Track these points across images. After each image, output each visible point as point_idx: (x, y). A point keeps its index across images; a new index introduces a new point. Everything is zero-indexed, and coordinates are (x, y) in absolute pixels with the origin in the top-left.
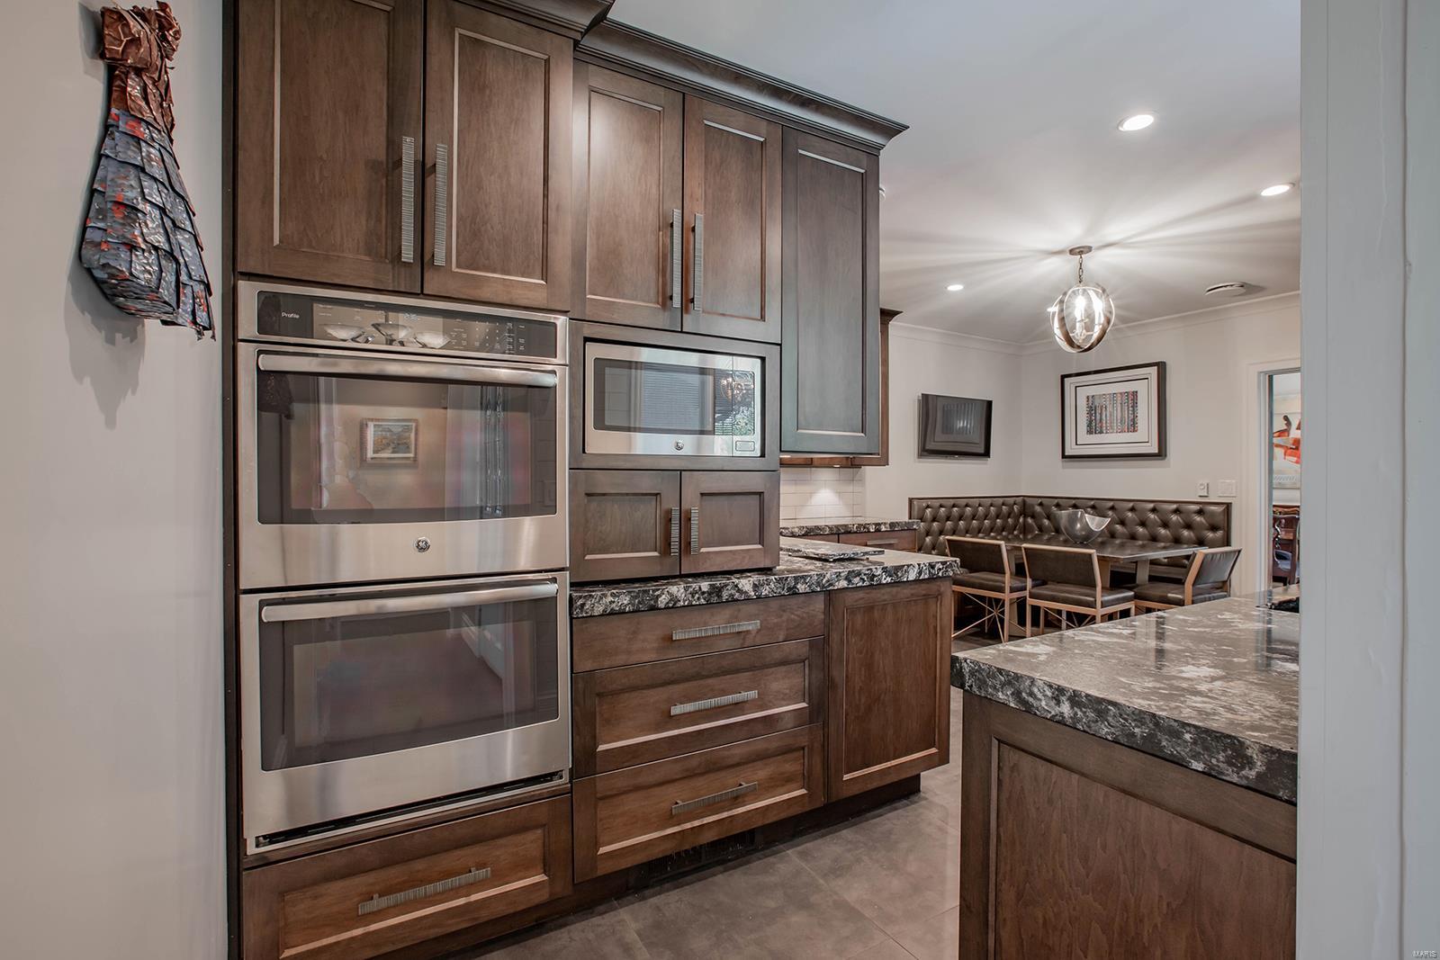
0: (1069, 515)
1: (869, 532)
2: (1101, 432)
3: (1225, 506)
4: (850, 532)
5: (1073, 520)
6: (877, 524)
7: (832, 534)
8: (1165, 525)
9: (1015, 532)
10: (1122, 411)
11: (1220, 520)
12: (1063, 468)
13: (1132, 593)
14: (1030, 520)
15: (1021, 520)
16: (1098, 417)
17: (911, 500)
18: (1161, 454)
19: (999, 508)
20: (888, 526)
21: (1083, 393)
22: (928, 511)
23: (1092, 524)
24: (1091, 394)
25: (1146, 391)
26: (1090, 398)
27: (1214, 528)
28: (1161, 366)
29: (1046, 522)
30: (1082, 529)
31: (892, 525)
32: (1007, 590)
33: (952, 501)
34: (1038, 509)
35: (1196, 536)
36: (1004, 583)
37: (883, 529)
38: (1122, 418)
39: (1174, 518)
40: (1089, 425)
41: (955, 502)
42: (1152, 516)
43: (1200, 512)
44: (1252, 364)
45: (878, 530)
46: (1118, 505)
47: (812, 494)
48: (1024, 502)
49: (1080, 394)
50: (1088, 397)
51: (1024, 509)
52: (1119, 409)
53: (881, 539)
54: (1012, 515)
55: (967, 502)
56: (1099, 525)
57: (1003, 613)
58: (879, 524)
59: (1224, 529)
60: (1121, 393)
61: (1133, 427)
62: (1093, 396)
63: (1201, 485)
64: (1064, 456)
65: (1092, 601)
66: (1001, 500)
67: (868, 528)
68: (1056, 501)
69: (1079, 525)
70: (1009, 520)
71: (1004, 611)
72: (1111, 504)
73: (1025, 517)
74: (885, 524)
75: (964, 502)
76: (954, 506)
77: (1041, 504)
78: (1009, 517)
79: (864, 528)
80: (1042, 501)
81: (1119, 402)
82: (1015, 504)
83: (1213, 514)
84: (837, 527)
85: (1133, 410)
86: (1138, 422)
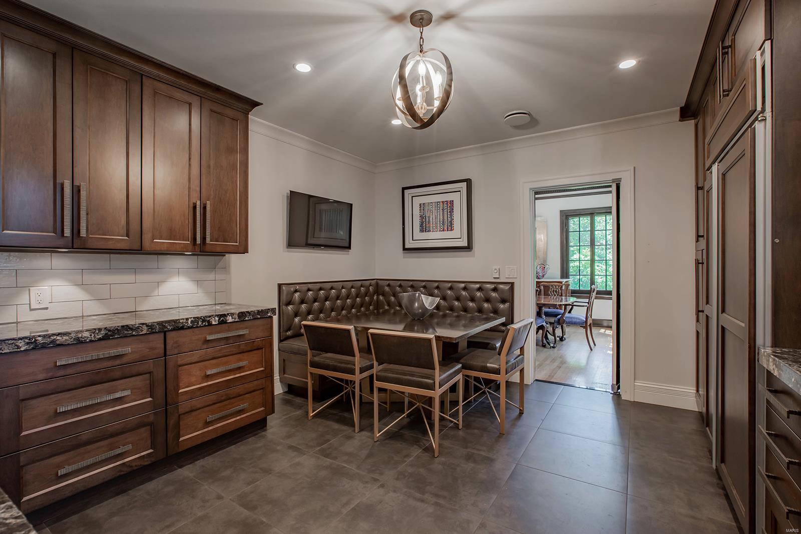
0: (409, 296)
2: (429, 231)
3: (510, 285)
4: (182, 328)
5: (412, 300)
6: (220, 316)
7: (150, 333)
8: (473, 299)
9: (371, 307)
10: (443, 214)
11: (507, 296)
12: (404, 258)
13: (460, 366)
14: (381, 298)
15: (375, 297)
16: (427, 220)
17: (280, 286)
18: (469, 247)
19: (358, 289)
20: (237, 317)
21: (418, 201)
22: (297, 295)
23: (426, 302)
24: (422, 202)
25: (459, 200)
26: (422, 205)
27: (503, 301)
28: (468, 182)
29: (393, 299)
30: (419, 308)
31: (242, 315)
32: (357, 371)
33: (318, 286)
34: (387, 289)
35: (492, 308)
36: (355, 365)
37: (230, 319)
38: (443, 220)
39: (478, 294)
40: (421, 226)
41: (321, 286)
42: (464, 293)
43: (495, 290)
44: (525, 183)
45: (223, 322)
46: (442, 285)
47: (158, 284)
48: (377, 284)
49: (416, 202)
50: (420, 205)
51: (377, 289)
52: (441, 213)
53: (228, 330)
54: (368, 294)
55: (332, 285)
56: (432, 303)
57: (354, 388)
58: (224, 315)
59: (510, 303)
60: (443, 202)
61: (451, 227)
62: (424, 204)
63: (495, 269)
64: (404, 249)
65: (431, 384)
66: (360, 283)
67: (209, 321)
68: (399, 282)
69: (416, 304)
70: (366, 298)
71: (355, 386)
72: (436, 284)
73: (378, 295)
74: (232, 314)
75: (328, 286)
76: (321, 289)
77: (389, 285)
78: (366, 296)
79: (203, 321)
80: (390, 283)
81: (441, 208)
82: (370, 285)
83: (503, 290)
84: (160, 323)
85: (451, 215)
86: (454, 223)
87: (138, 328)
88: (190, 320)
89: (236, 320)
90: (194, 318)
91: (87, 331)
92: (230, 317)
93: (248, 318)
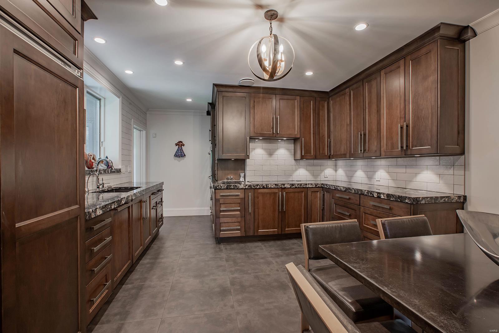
1: (373, 196)
6: (378, 193)
7: (355, 193)
20: (386, 196)
31: (388, 195)
37: (382, 197)
45: (379, 197)
53: (381, 203)
58: (380, 193)
67: (373, 194)
74: (384, 194)
79: (371, 194)
84: (357, 190)
87: (352, 190)
88: (366, 191)
89: (385, 198)
90: (367, 191)
91: (342, 187)
92: (383, 195)
93: (392, 199)
